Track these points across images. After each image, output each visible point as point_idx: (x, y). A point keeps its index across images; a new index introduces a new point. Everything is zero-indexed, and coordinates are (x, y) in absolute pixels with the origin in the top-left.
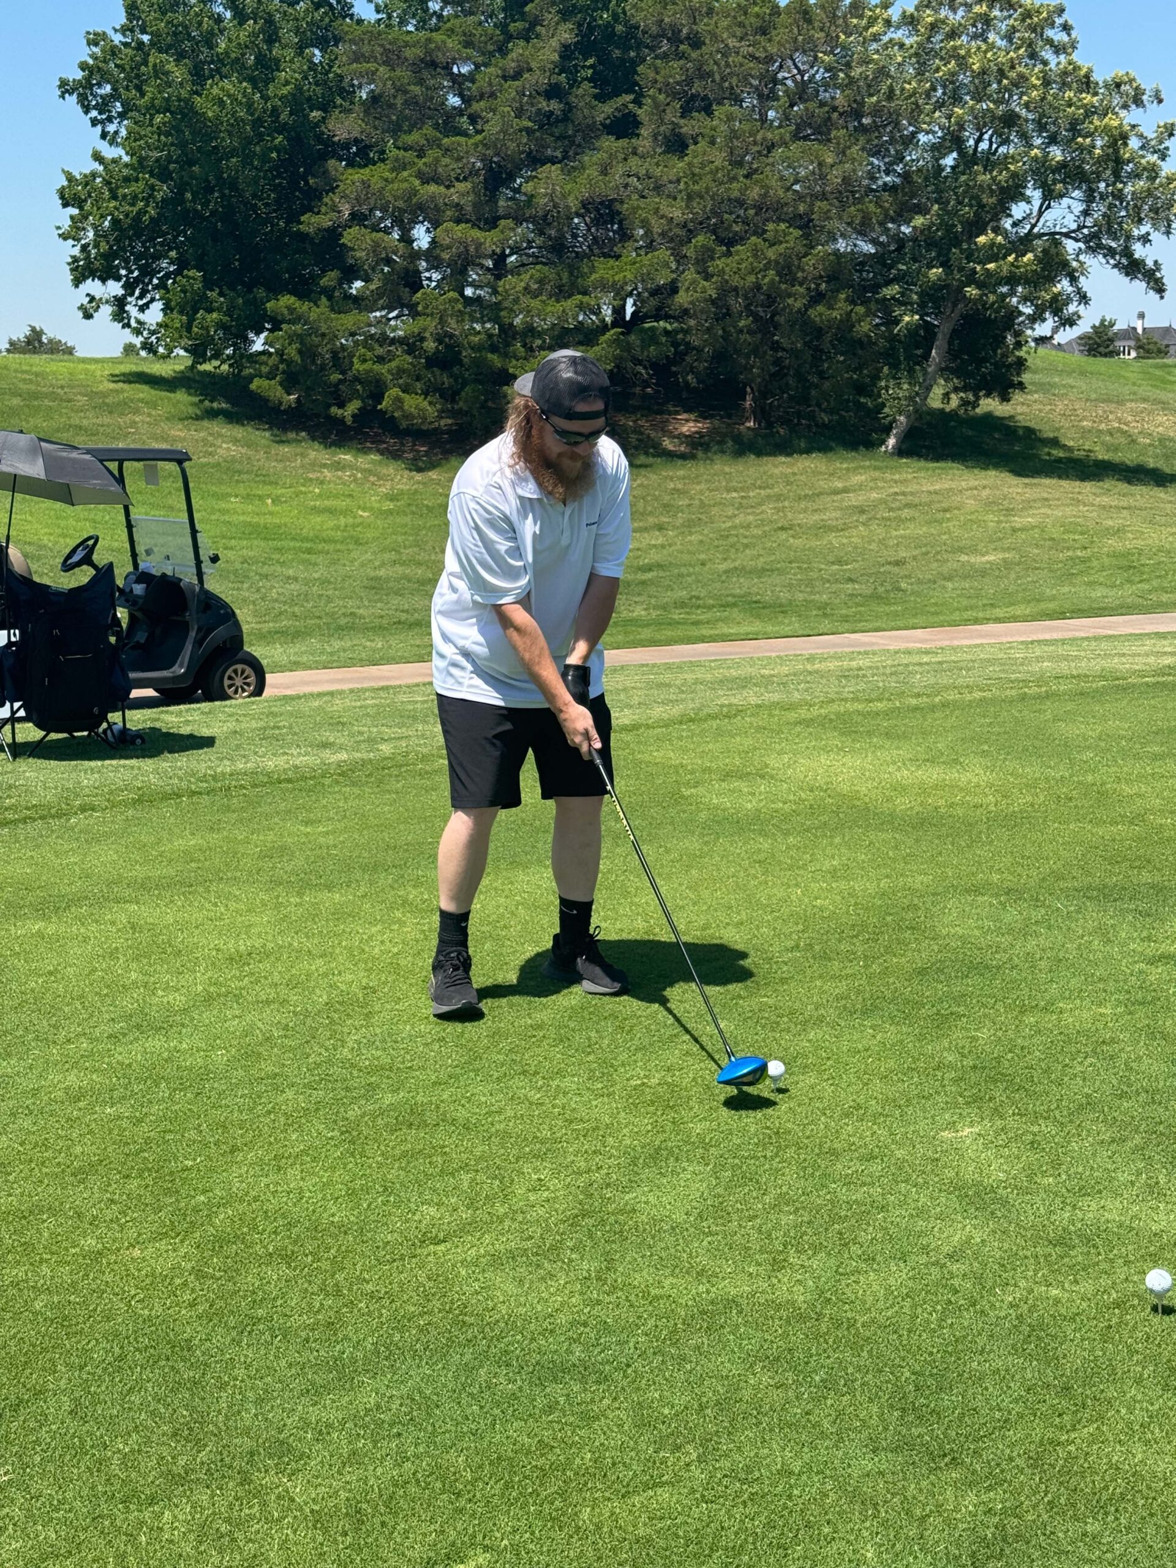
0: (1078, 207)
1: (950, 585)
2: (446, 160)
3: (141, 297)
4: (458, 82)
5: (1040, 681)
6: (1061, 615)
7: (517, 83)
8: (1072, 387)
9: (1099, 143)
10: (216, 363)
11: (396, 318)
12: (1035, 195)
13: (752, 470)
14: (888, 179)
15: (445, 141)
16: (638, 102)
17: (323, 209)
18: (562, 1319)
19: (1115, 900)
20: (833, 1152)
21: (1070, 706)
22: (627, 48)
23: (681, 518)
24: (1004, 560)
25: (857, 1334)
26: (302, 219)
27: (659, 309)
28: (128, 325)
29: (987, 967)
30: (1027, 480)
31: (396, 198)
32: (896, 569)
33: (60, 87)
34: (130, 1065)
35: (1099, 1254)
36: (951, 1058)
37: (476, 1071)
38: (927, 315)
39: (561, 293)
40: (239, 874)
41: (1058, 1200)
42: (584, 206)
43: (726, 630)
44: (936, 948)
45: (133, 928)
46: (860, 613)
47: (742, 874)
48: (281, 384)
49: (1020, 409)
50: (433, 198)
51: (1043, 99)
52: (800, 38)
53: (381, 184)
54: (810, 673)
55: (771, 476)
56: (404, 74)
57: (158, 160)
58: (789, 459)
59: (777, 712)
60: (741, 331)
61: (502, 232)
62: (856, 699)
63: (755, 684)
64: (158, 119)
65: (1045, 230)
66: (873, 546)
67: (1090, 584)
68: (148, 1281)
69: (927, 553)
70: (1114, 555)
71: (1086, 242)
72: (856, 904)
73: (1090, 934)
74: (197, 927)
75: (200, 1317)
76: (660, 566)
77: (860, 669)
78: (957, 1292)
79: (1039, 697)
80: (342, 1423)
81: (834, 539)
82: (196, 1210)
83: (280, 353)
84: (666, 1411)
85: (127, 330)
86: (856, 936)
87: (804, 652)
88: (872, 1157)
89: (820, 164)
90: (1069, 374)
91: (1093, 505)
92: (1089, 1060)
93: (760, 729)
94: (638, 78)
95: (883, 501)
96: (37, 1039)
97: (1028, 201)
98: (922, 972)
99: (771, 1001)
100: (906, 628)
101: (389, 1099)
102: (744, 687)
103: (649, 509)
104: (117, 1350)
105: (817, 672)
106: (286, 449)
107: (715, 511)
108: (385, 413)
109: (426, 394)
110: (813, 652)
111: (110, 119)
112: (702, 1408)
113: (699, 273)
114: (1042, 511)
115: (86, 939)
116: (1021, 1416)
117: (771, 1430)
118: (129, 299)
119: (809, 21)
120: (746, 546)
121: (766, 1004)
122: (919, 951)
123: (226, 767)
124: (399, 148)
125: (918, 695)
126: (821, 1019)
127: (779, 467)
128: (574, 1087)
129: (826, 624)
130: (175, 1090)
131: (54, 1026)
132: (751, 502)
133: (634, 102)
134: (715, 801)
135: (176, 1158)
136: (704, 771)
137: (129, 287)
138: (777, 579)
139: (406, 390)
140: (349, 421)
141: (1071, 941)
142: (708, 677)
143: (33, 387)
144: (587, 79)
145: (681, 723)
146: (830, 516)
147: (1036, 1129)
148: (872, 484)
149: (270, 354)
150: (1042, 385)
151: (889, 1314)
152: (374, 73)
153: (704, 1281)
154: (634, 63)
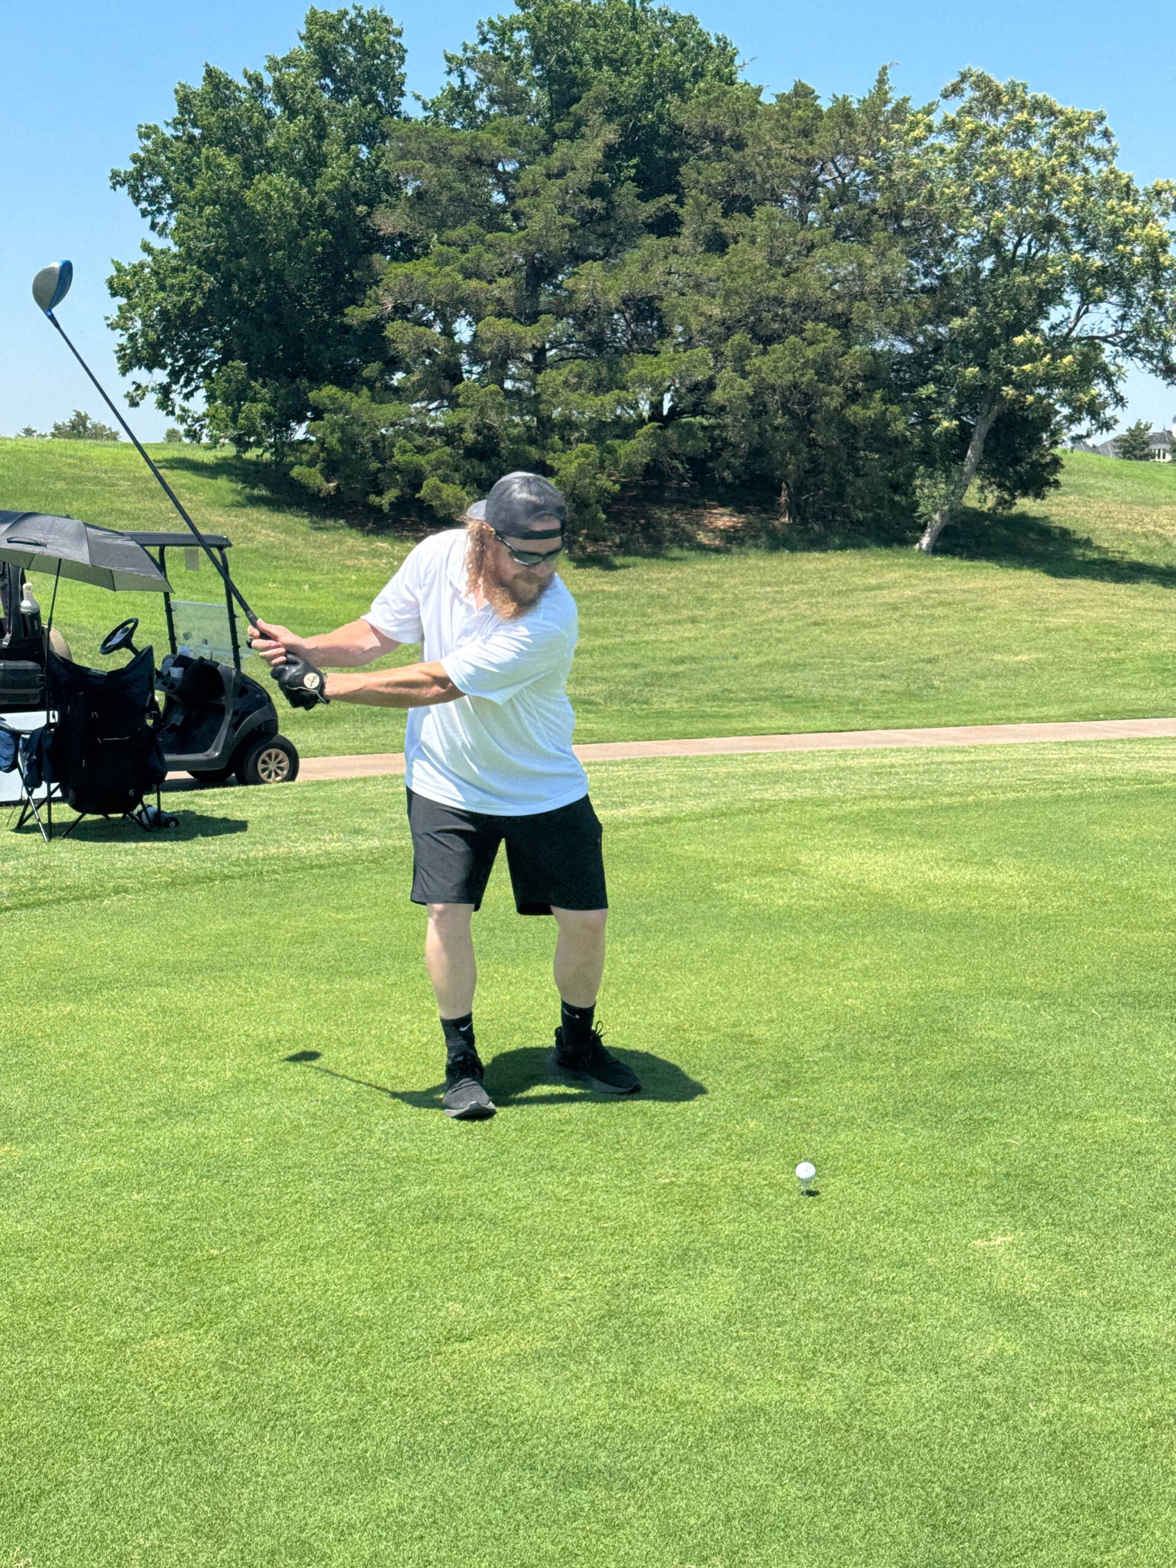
0: (1116, 313)
1: (983, 683)
2: (488, 256)
3: (186, 384)
4: (503, 180)
5: (1074, 783)
6: (1094, 716)
7: (560, 181)
8: (1107, 489)
9: (1138, 250)
10: (260, 451)
11: (437, 409)
12: (1074, 299)
13: (786, 565)
14: (927, 281)
15: (489, 237)
16: (680, 202)
17: (367, 302)
18: (588, 1423)
19: (1150, 1008)
20: (864, 1258)
21: (1104, 809)
22: (670, 150)
23: (713, 612)
24: (1038, 660)
25: (887, 1447)
26: (346, 311)
27: (695, 405)
28: (172, 413)
29: (1020, 1072)
30: (1061, 581)
31: (439, 292)
32: (929, 667)
33: (112, 178)
34: (158, 1151)
35: (1134, 1371)
36: (983, 1164)
37: (504, 1165)
38: (965, 415)
39: (600, 387)
40: (269, 960)
41: (1093, 1314)
42: (624, 302)
43: (757, 723)
44: (968, 1051)
45: (164, 1012)
46: (892, 709)
47: (773, 971)
48: (322, 472)
49: (1054, 510)
50: (475, 292)
51: (1083, 205)
52: (842, 142)
53: (425, 278)
54: (842, 769)
55: (806, 572)
56: (449, 171)
57: (205, 252)
58: (823, 555)
59: (809, 808)
60: (777, 429)
61: (543, 326)
62: (889, 797)
63: (787, 780)
64: (208, 210)
65: (1084, 335)
66: (906, 643)
67: (1125, 686)
68: (171, 1372)
69: (961, 651)
70: (1150, 658)
71: (1124, 346)
72: (888, 1004)
73: (1125, 1041)
74: (227, 1012)
75: (222, 1411)
76: (693, 659)
77: (892, 766)
78: (989, 1406)
79: (1072, 799)
80: (365, 1523)
81: (866, 635)
82: (221, 1300)
83: (321, 442)
84: (692, 1521)
85: (171, 417)
86: (888, 1037)
87: (837, 748)
88: (903, 1264)
89: (860, 265)
90: (1105, 476)
91: (1127, 607)
92: (1123, 1171)
93: (791, 825)
94: (679, 178)
95: (919, 600)
96: (66, 1122)
97: (1067, 305)
98: (954, 1076)
99: (802, 1101)
100: (938, 726)
101: (415, 1191)
102: (776, 782)
103: (682, 602)
104: (139, 1443)
105: (849, 768)
106: (324, 536)
107: (748, 605)
108: (423, 501)
109: (464, 484)
110: (846, 747)
111: (160, 211)
112: (729, 1519)
113: (735, 371)
114: (1079, 611)
115: (116, 1023)
116: (1054, 1536)
117: (799, 1544)
118: (174, 387)
119: (851, 125)
120: (779, 640)
121: (796, 1104)
122: (951, 1053)
123: (258, 852)
124: (442, 243)
125: (951, 795)
126: (852, 1120)
127: (812, 562)
128: (602, 1183)
129: (857, 721)
130: (202, 1177)
131: (84, 1110)
132: (786, 596)
133: (676, 201)
134: (746, 896)
135: (202, 1248)
136: (736, 865)
137: (175, 375)
138: (807, 673)
139: (445, 479)
140: (386, 508)
141: (1107, 1048)
142: (740, 770)
143: (77, 471)
144: (630, 178)
145: (713, 816)
146: (865, 612)
147: (1070, 1240)
148: (906, 582)
149: (311, 443)
150: (1077, 486)
151: (920, 1426)
152: (420, 170)
153: (732, 1386)
154: (675, 164)
